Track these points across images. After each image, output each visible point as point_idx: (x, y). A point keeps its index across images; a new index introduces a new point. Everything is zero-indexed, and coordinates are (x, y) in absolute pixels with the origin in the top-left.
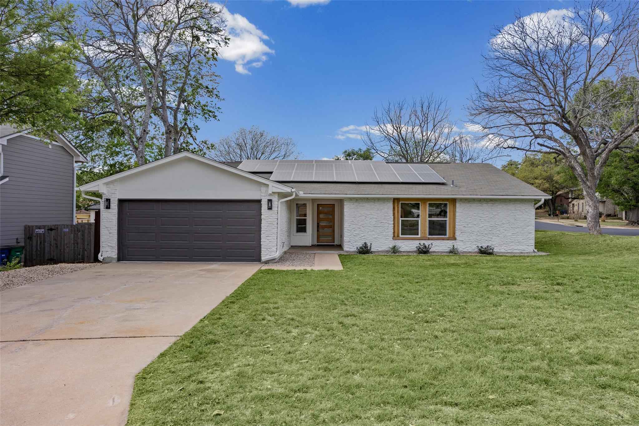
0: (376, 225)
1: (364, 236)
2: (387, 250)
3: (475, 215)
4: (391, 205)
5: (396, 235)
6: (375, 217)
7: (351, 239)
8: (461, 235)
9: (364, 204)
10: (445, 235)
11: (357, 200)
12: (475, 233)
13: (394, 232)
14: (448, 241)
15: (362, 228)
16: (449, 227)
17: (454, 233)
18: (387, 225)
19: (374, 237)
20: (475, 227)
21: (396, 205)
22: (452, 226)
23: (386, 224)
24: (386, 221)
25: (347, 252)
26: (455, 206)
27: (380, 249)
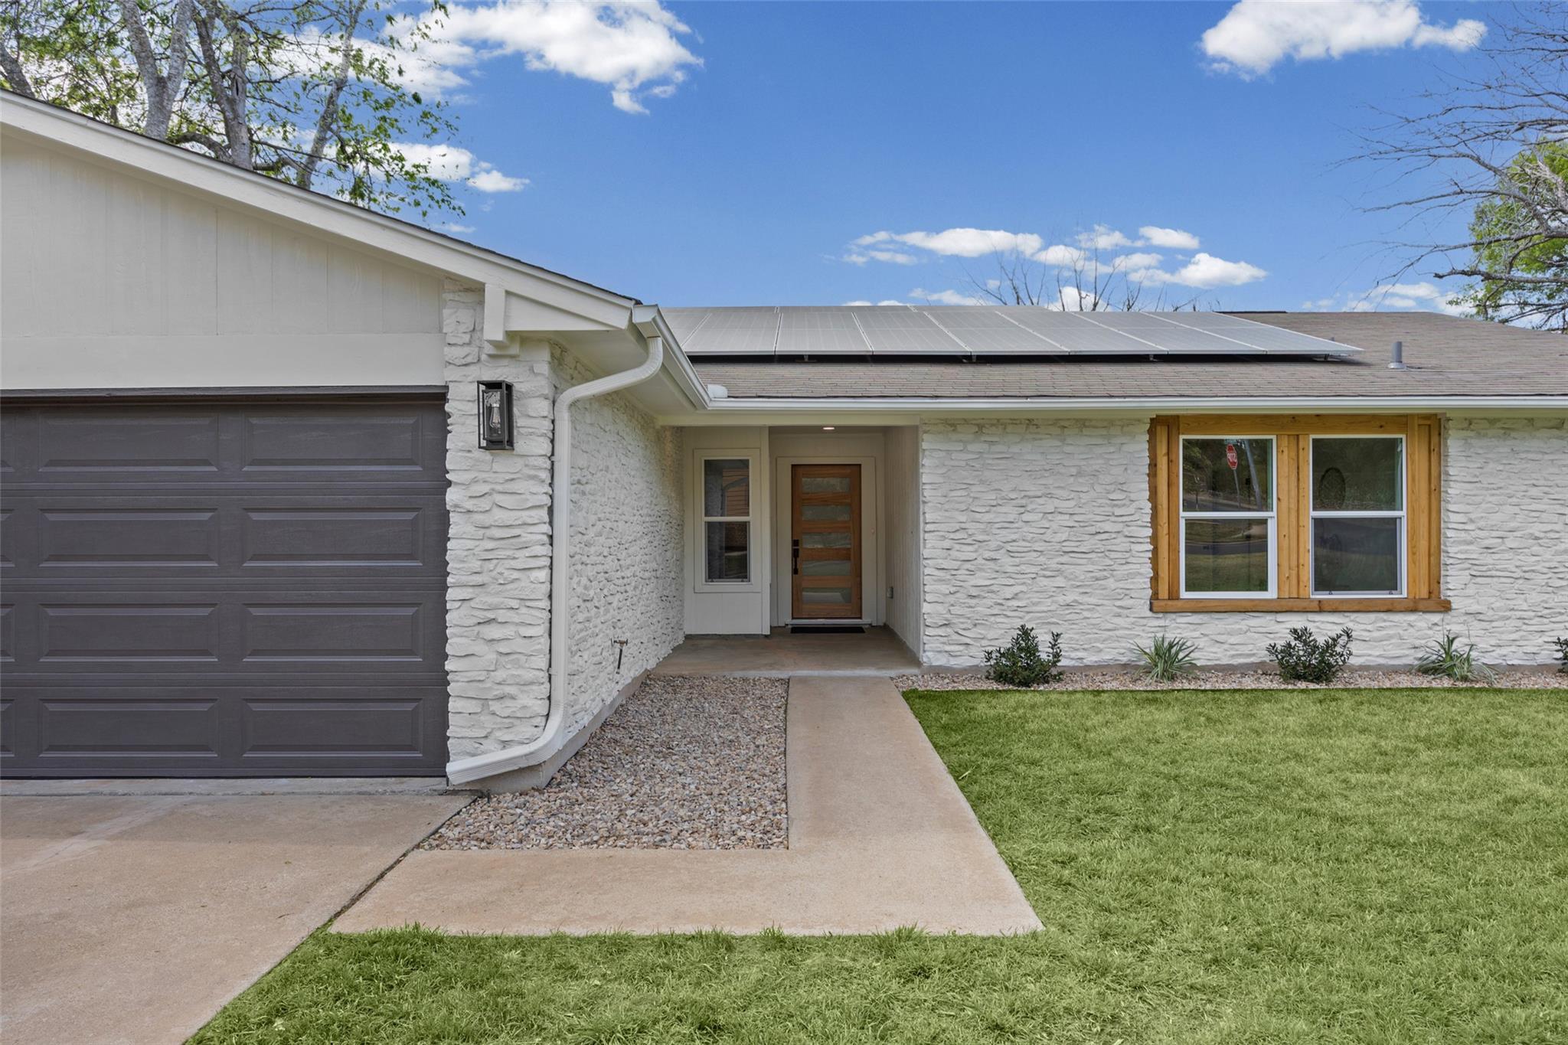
0: (1070, 546)
1: (1015, 597)
2: (1124, 660)
3: (1534, 492)
4: (1139, 447)
5: (1164, 593)
6: (1064, 505)
7: (956, 610)
8: (1471, 590)
9: (1015, 449)
10: (1393, 586)
11: (981, 425)
12: (1540, 579)
13: (1155, 580)
14: (1411, 617)
15: (1007, 562)
16: (1412, 551)
17: (1435, 580)
18: (1121, 543)
19: (1061, 599)
20: (1536, 549)
21: (1162, 449)
22: (1423, 544)
23: (1121, 539)
24: (1119, 527)
25: (938, 672)
26: (1436, 452)
27: (1091, 659)
